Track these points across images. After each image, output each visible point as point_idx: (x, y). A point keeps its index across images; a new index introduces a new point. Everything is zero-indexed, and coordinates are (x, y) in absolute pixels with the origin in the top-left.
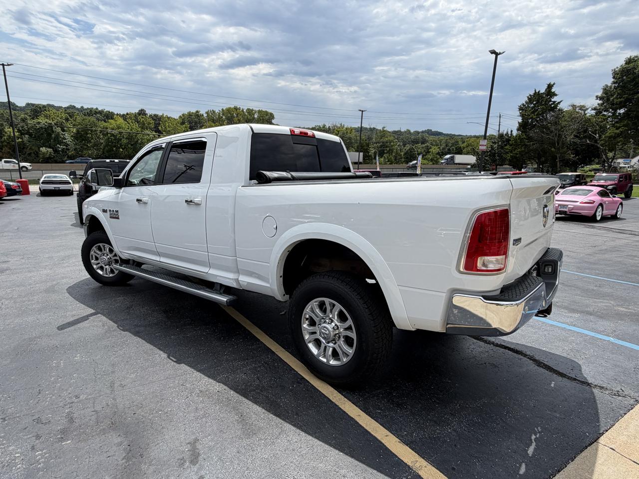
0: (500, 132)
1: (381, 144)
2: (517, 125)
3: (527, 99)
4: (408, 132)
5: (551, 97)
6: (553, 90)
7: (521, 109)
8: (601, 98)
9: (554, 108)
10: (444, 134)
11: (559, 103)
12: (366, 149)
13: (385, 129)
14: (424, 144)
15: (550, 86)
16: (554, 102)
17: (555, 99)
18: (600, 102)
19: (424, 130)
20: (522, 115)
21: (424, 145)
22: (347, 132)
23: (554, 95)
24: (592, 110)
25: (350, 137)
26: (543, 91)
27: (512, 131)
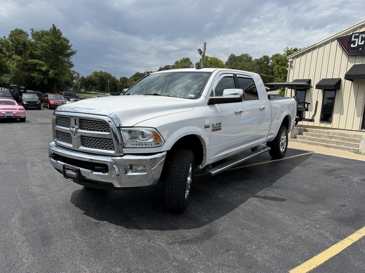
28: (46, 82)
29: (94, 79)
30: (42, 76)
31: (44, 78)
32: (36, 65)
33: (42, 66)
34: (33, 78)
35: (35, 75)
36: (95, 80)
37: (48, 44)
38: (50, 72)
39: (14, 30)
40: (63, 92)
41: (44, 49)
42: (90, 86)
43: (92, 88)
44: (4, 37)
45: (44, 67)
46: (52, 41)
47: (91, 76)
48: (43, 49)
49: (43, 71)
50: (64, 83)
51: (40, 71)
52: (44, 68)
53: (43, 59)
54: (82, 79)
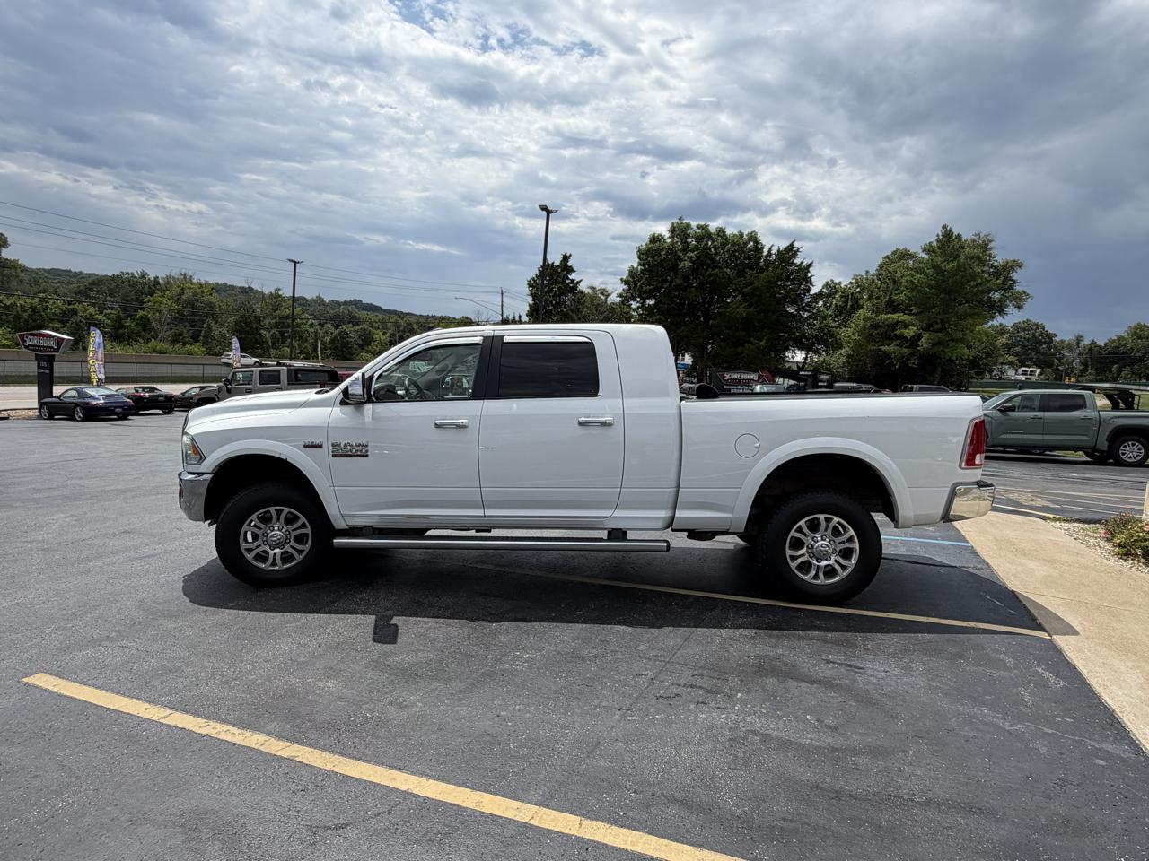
0: (505, 316)
1: (277, 320)
2: (528, 308)
3: (537, 272)
4: (319, 300)
5: (568, 273)
6: (569, 264)
7: (530, 285)
8: (626, 282)
9: (573, 287)
10: (385, 311)
11: (578, 282)
12: (257, 329)
13: (280, 293)
14: (358, 325)
15: (566, 258)
16: (572, 280)
17: (572, 276)
18: (626, 287)
19: (348, 300)
20: (534, 295)
21: (357, 328)
22: (203, 292)
23: (571, 270)
24: (618, 296)
25: (211, 303)
26: (557, 263)
27: (520, 317)
28: (913, 363)
29: (1129, 346)
30: (905, 350)
31: (912, 354)
32: (894, 325)
33: (906, 326)
34: (887, 355)
35: (890, 348)
36: (1132, 348)
37: (926, 274)
38: (923, 340)
39: (889, 253)
40: (915, 386)
41: (917, 286)
42: (1115, 366)
43: (1119, 371)
44: (867, 272)
45: (910, 327)
46: (935, 267)
47: (1120, 338)
48: (913, 287)
49: (906, 337)
50: (964, 362)
51: (902, 337)
52: (909, 332)
53: (911, 311)
54: (1090, 349)
